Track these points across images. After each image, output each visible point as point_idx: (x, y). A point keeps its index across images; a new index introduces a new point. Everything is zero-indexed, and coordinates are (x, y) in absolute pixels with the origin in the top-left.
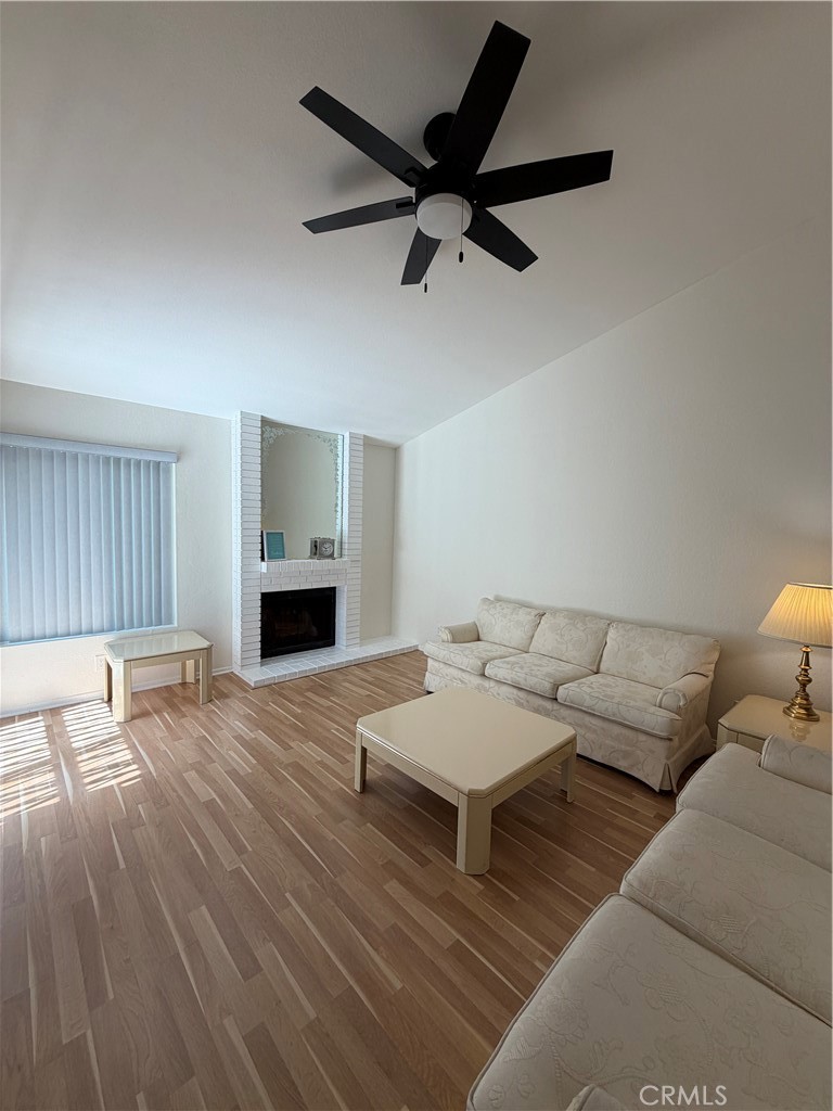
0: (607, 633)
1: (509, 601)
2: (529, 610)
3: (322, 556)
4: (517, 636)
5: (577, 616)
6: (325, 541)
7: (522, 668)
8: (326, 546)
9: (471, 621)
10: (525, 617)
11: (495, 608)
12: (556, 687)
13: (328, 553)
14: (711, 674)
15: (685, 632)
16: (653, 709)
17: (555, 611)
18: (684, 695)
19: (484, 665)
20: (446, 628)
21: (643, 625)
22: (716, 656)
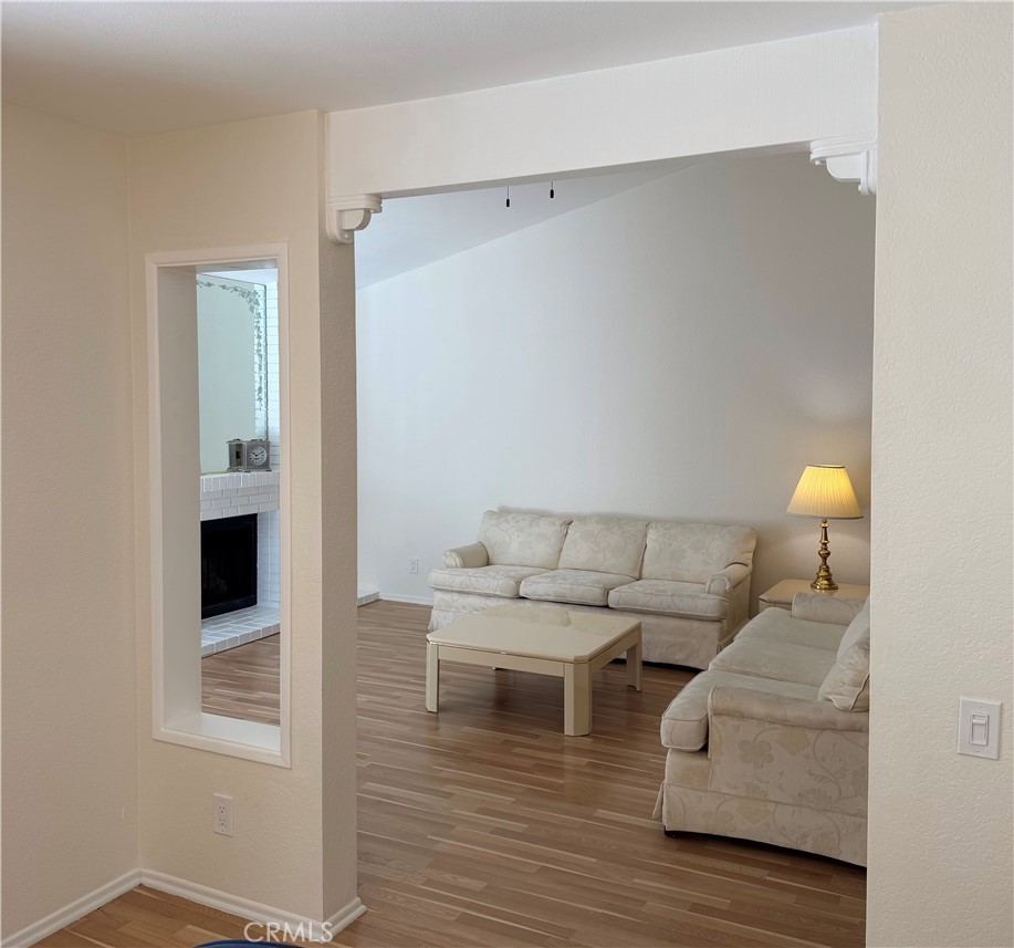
0: (646, 535)
1: (520, 512)
2: (551, 520)
3: (251, 467)
4: (541, 551)
5: (610, 521)
6: (254, 444)
7: (565, 579)
8: (258, 451)
9: (475, 542)
10: (549, 529)
11: (507, 521)
12: (607, 592)
13: (260, 461)
14: (750, 562)
15: (722, 524)
16: (703, 595)
17: (583, 519)
18: (729, 579)
19: (518, 583)
20: (452, 551)
21: (682, 523)
22: (752, 544)
